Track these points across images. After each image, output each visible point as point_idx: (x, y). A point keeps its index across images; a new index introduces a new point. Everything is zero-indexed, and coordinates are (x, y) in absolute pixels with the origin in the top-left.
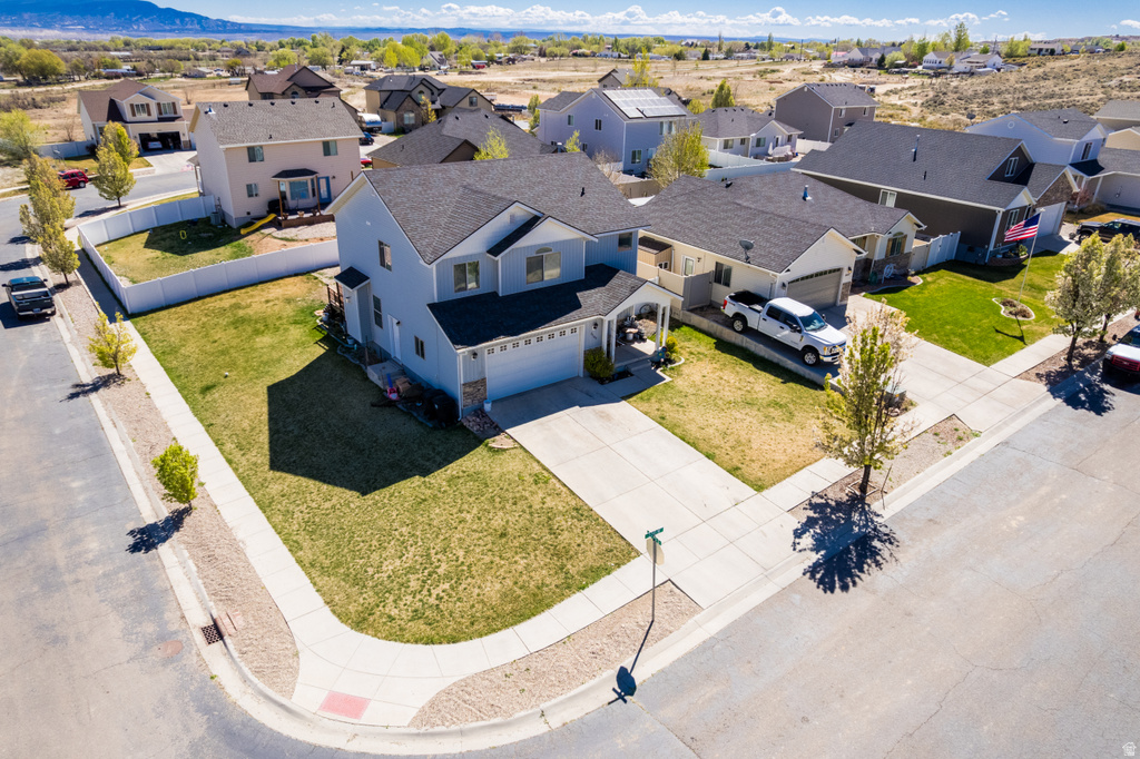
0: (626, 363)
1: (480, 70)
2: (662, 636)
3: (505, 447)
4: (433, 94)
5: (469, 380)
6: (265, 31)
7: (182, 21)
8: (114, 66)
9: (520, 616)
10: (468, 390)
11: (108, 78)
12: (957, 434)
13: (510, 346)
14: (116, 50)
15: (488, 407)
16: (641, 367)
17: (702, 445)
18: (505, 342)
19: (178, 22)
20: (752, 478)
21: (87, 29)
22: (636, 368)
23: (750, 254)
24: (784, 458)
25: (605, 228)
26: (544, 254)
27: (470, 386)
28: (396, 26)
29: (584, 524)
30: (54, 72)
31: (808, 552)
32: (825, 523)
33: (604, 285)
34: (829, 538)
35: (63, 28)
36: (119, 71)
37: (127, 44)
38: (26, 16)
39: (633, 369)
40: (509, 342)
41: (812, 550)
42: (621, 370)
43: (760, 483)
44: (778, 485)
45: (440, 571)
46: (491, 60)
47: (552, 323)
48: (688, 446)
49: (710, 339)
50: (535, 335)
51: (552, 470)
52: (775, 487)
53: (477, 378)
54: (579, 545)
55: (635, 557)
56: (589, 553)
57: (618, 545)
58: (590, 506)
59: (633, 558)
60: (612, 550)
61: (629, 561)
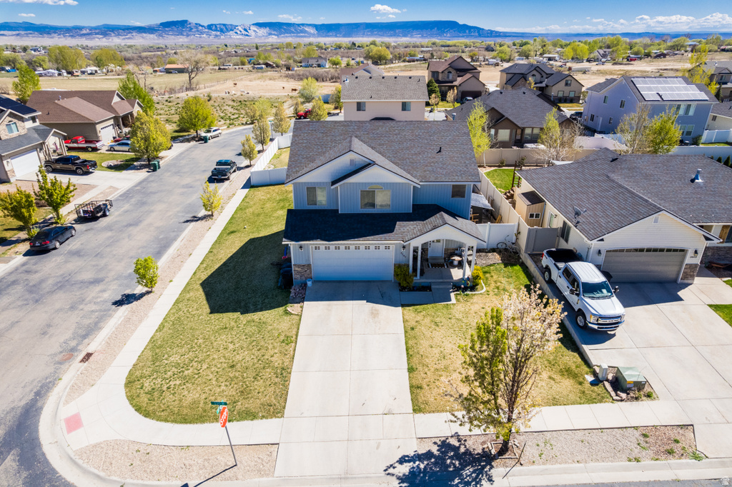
0: (429, 281)
1: (632, 62)
2: (230, 479)
3: (293, 312)
4: (542, 77)
5: (298, 263)
6: (513, 36)
7: (470, 31)
8: (414, 55)
9: (185, 420)
10: (297, 269)
11: (409, 62)
12: (674, 446)
13: (322, 248)
14: (427, 47)
15: (309, 283)
16: (441, 287)
17: (415, 360)
18: (320, 244)
19: (467, 31)
20: (422, 399)
21: (422, 37)
22: (437, 287)
25: (436, 179)
26: (376, 190)
27: (299, 268)
28: (598, 32)
29: (276, 380)
30: (385, 58)
31: (394, 478)
32: (435, 464)
33: (423, 221)
34: (425, 476)
35: (412, 37)
36: (416, 58)
37: (434, 44)
38: (397, 31)
39: (434, 287)
40: (323, 244)
41: (399, 478)
42: (426, 285)
43: (423, 406)
44: (436, 414)
45: (186, 372)
46: (648, 55)
47: (361, 239)
48: (405, 356)
49: (527, 280)
50: (344, 244)
51: (299, 338)
52: (432, 414)
53: (304, 263)
54: (259, 393)
55: (278, 417)
56: (258, 401)
57: (278, 404)
58: (293, 370)
59: (276, 417)
60: (271, 406)
61: (271, 418)
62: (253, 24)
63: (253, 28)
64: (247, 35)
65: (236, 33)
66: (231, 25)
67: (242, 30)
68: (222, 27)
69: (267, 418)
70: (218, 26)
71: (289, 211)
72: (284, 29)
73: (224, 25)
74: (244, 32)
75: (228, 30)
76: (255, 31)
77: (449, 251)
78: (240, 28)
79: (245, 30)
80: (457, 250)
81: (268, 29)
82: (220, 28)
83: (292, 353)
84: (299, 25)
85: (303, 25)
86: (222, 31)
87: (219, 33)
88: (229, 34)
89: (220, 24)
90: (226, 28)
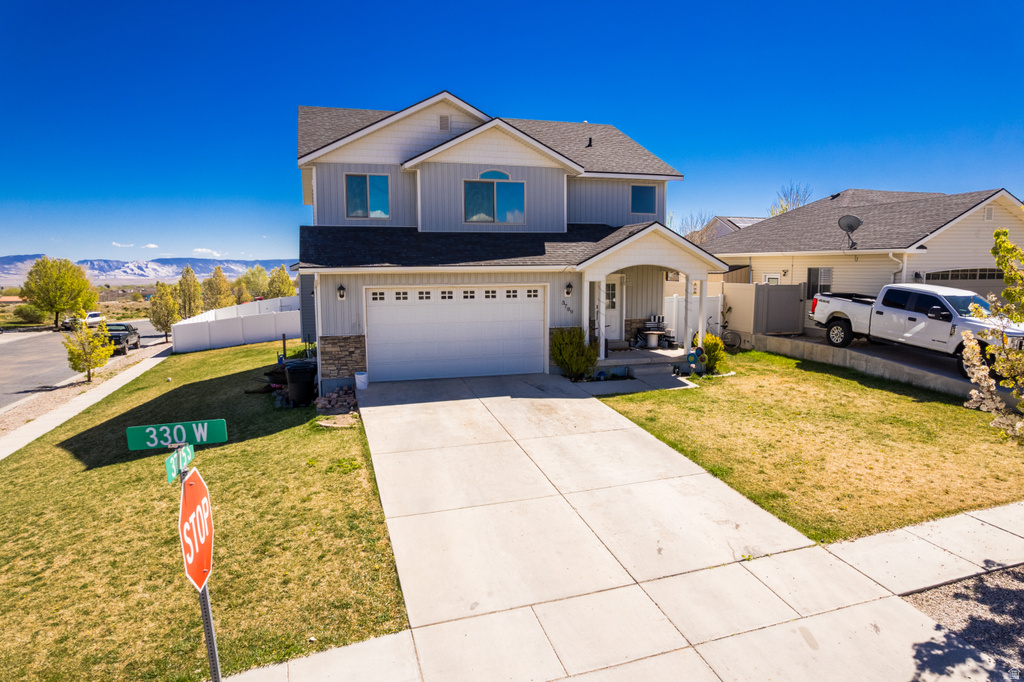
0: (626, 362)
3: (335, 426)
5: (332, 333)
10: (329, 348)
15: (361, 383)
20: (809, 515)
23: (855, 236)
24: (902, 491)
25: (605, 169)
26: (496, 181)
27: (334, 343)
29: (340, 543)
39: (637, 371)
42: (619, 373)
43: (826, 526)
48: (681, 457)
49: (790, 361)
51: (374, 458)
53: (347, 331)
54: (286, 583)
55: (389, 631)
56: (289, 603)
57: (368, 599)
58: (387, 514)
59: (377, 634)
60: (347, 606)
61: (361, 638)
62: (153, 261)
63: (152, 265)
64: (142, 275)
65: (125, 272)
66: (118, 261)
67: (134, 268)
68: (102, 264)
69: (342, 642)
70: (95, 263)
71: (304, 230)
72: (200, 267)
73: (106, 261)
74: (137, 271)
75: (111, 268)
76: (154, 269)
77: (634, 326)
78: (131, 266)
79: (140, 268)
80: (650, 320)
81: (175, 267)
82: (99, 265)
83: (366, 485)
84: (221, 262)
85: (228, 261)
86: (101, 269)
87: (96, 272)
88: (112, 273)
89: (98, 260)
90: (109, 266)
